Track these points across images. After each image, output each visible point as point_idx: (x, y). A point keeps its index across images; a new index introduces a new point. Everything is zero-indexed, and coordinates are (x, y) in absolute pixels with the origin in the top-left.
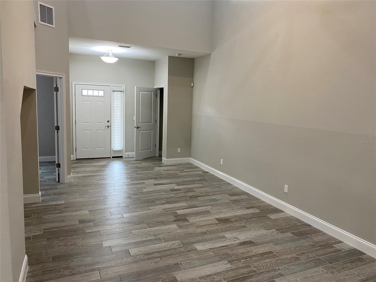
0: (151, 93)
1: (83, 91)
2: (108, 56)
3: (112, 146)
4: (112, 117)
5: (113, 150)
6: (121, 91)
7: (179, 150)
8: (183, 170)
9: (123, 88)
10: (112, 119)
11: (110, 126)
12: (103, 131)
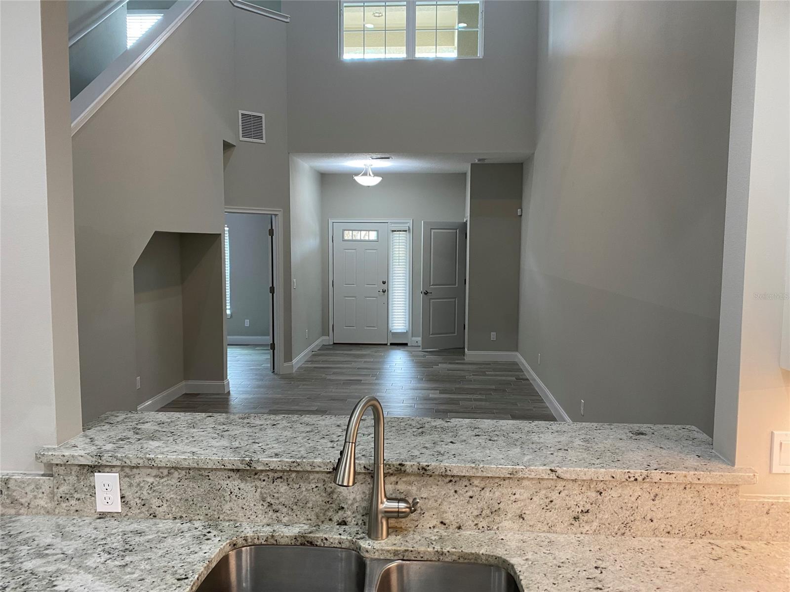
0: (455, 231)
1: (346, 232)
2: (365, 174)
3: (390, 325)
4: (390, 275)
5: (392, 332)
6: (406, 231)
7: (493, 335)
8: (485, 372)
9: (408, 225)
10: (390, 278)
11: (387, 290)
12: (375, 298)
